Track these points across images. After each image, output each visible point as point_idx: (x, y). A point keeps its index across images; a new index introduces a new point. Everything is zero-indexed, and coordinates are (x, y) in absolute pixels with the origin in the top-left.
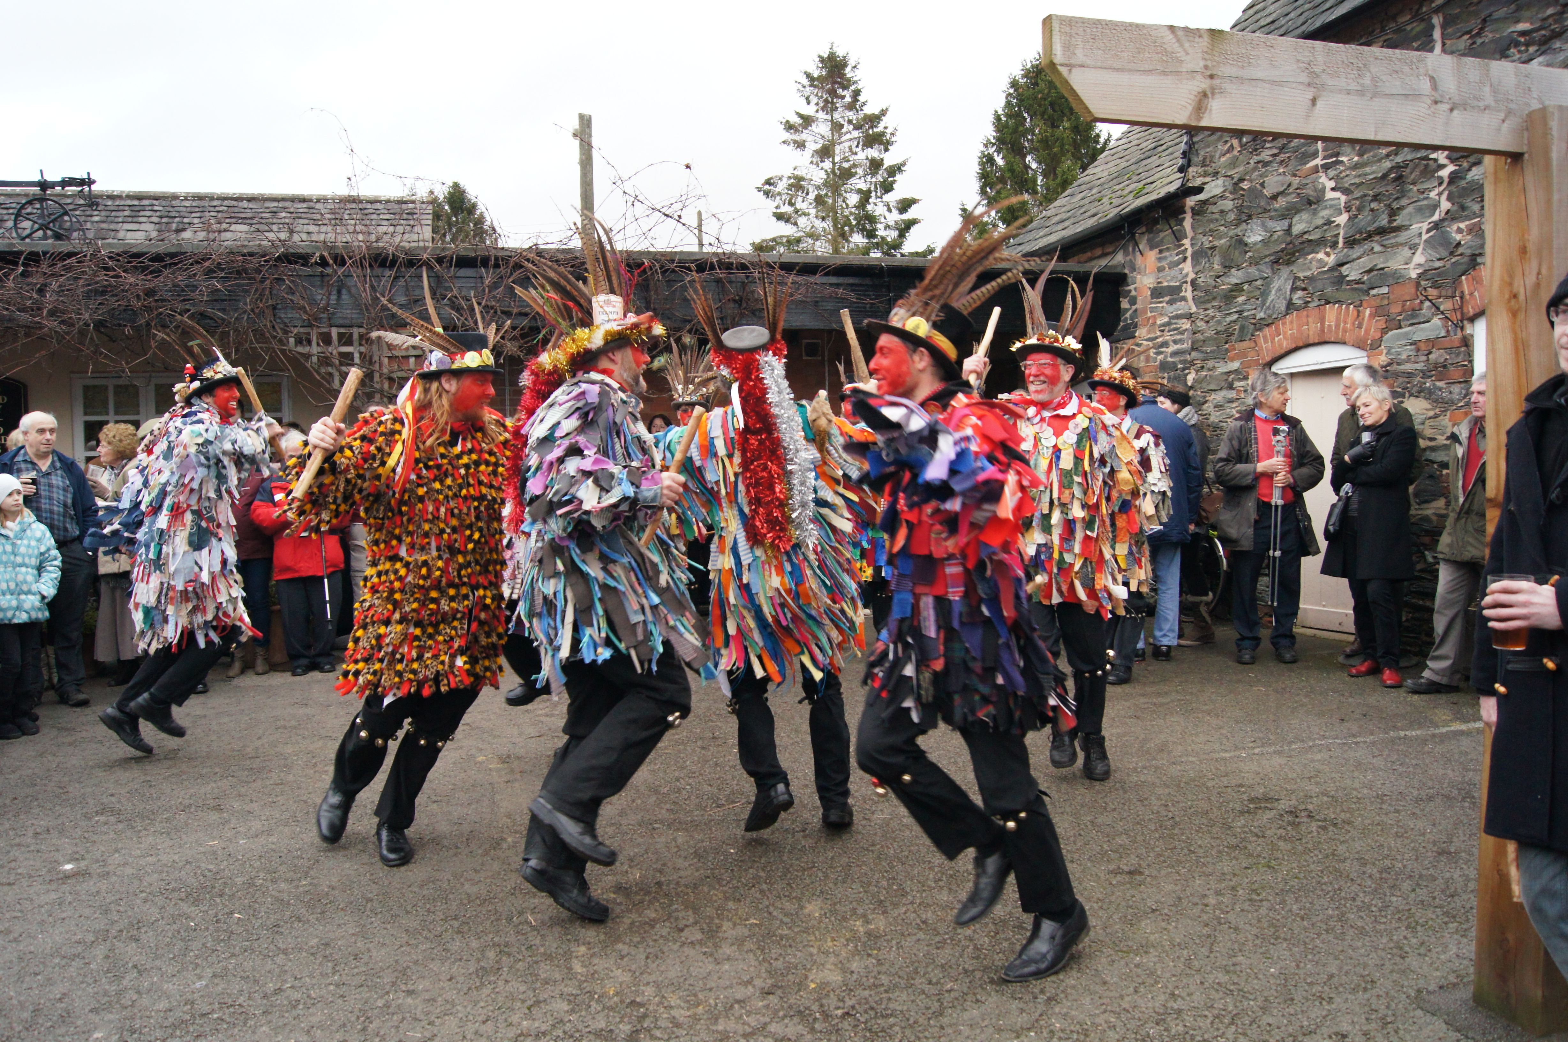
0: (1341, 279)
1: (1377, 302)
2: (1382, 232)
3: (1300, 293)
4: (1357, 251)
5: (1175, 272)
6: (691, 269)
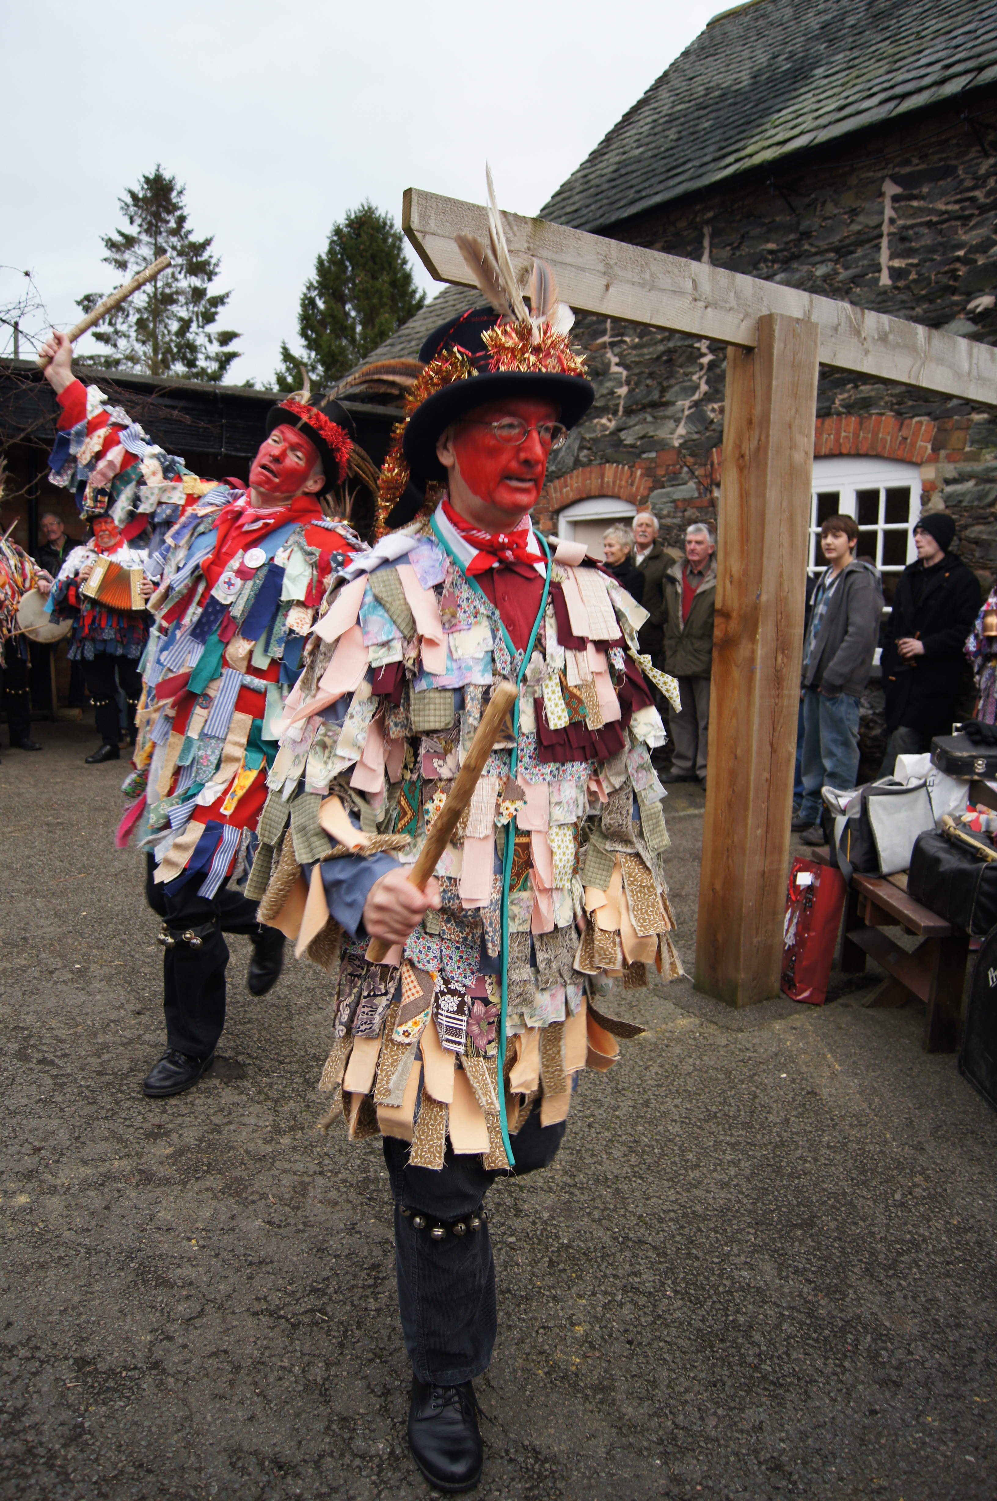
0: (618, 444)
2: (654, 405)
3: (585, 452)
4: (633, 420)
6: (26, 377)
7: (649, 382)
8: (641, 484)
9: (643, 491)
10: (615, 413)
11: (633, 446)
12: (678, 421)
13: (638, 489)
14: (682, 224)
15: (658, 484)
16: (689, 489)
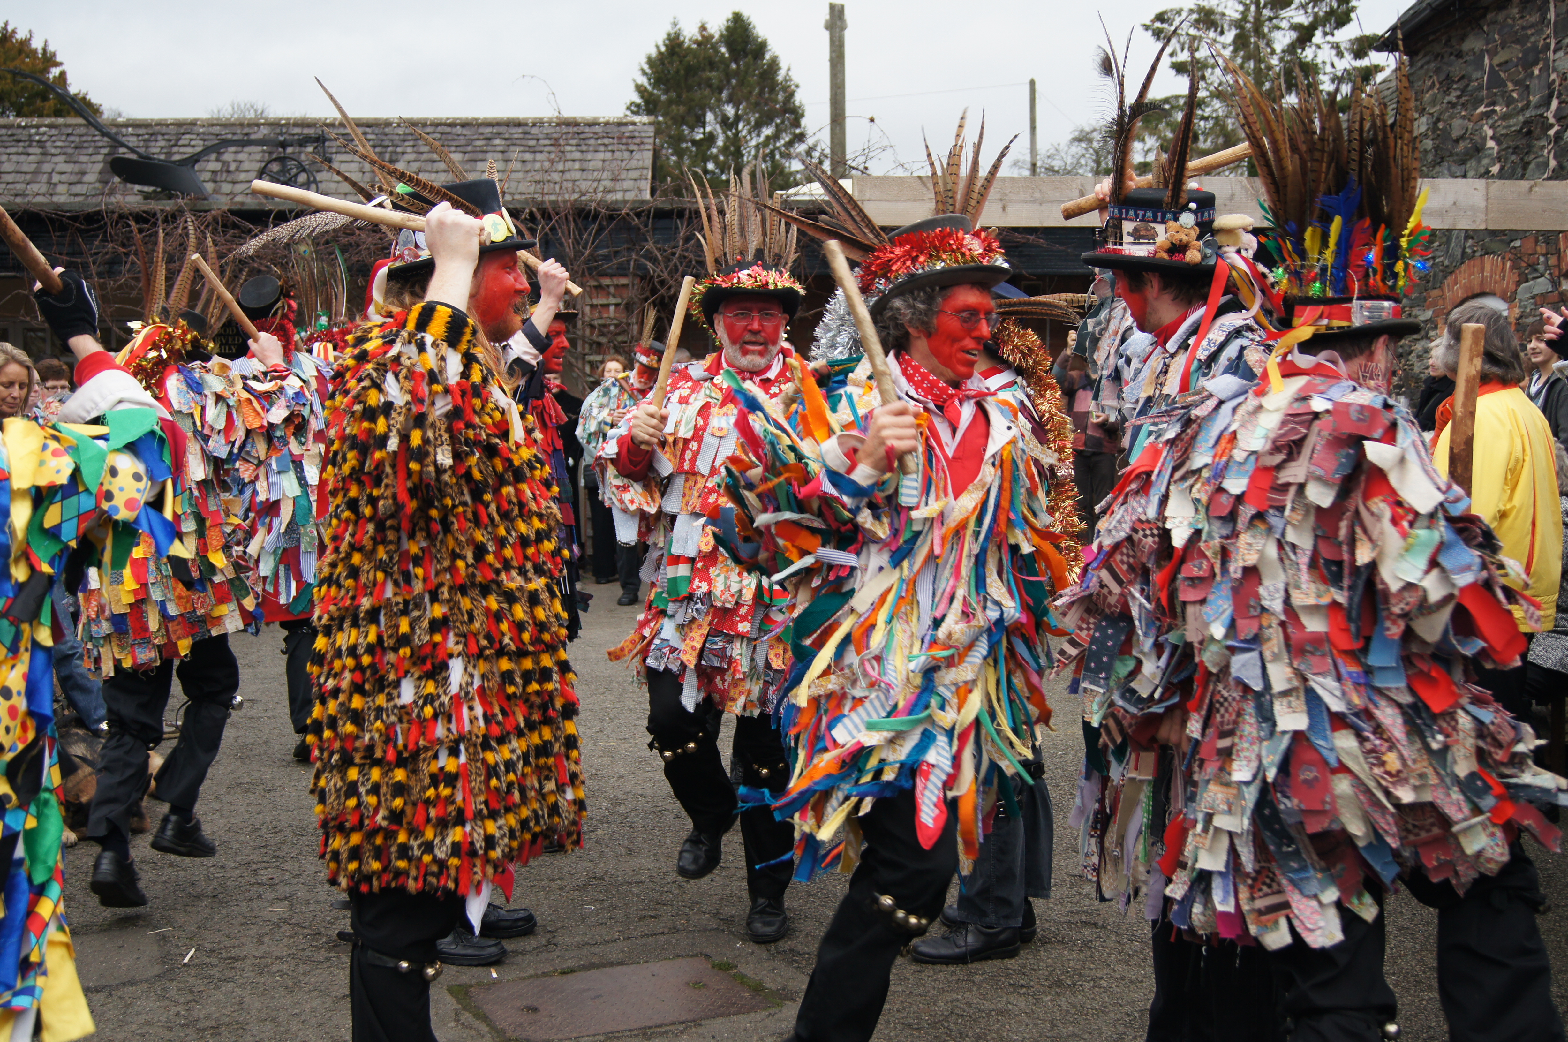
1: (1513, 255)
8: (1511, 278)
9: (1512, 286)
13: (1508, 283)
15: (1523, 278)
16: (1544, 283)
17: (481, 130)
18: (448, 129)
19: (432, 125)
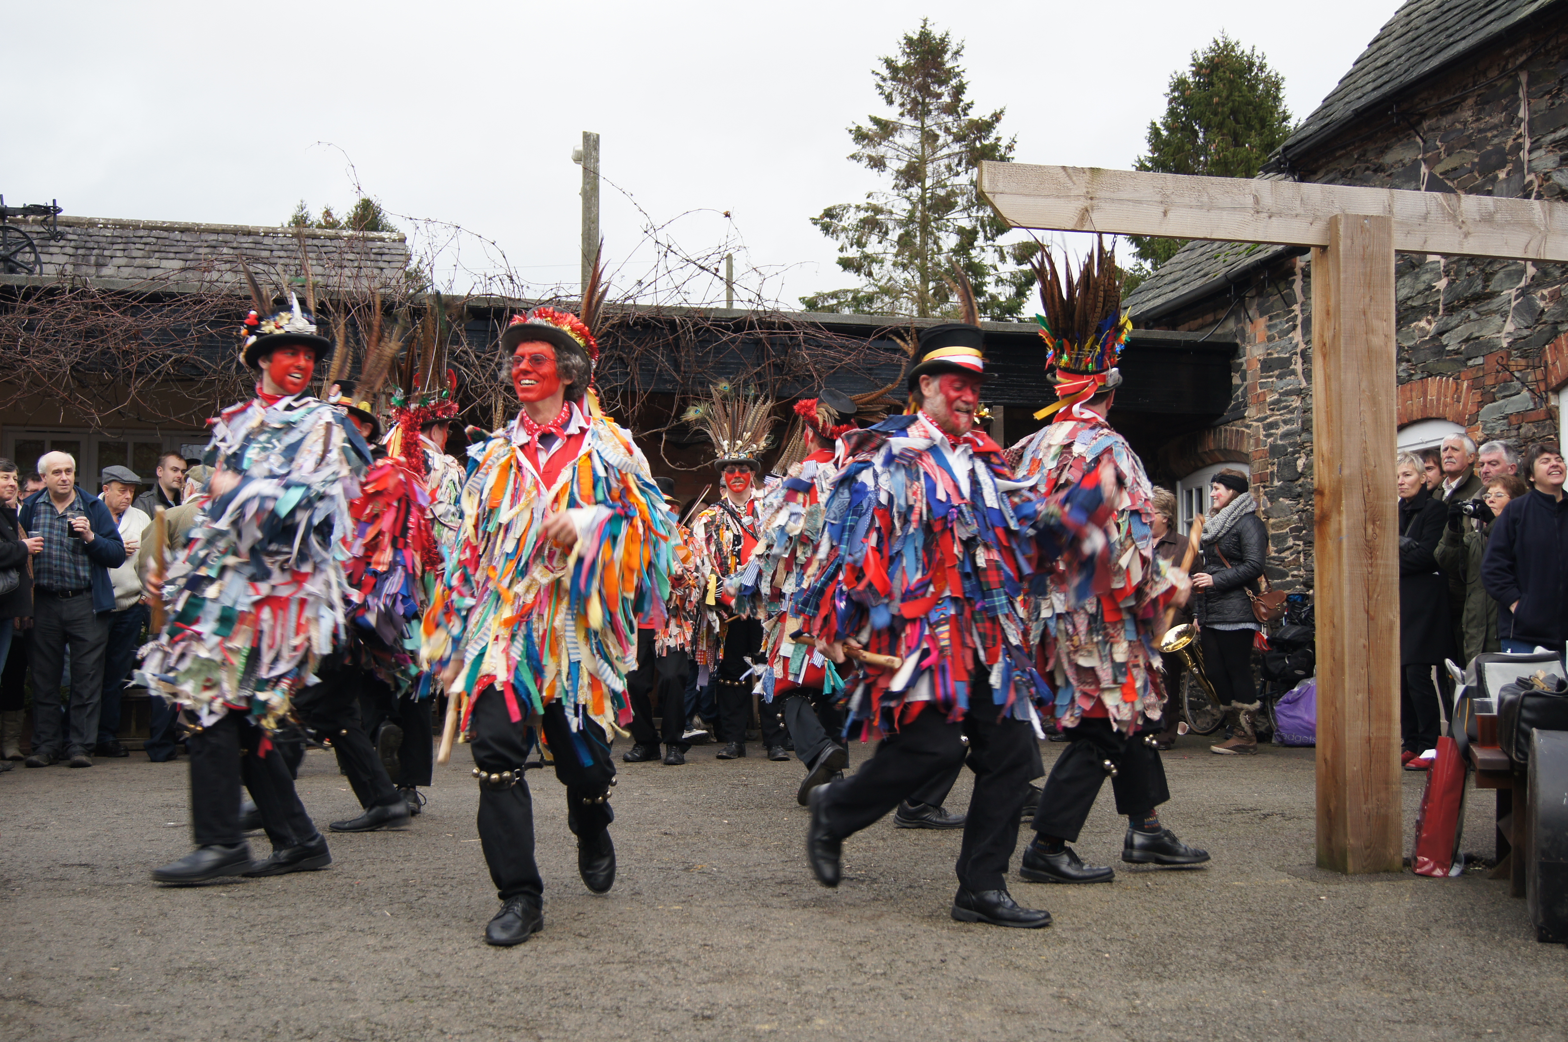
0: (1441, 350)
1: (1471, 374)
2: (1477, 298)
3: (1404, 365)
4: (1455, 320)
5: (1284, 342)
6: (727, 328)
7: (1470, 269)
8: (1469, 399)
9: (1471, 408)
10: (1435, 312)
11: (1457, 352)
12: (1505, 315)
13: (1465, 405)
14: (1493, 74)
15: (1488, 398)
16: (1522, 400)
17: (205, 236)
18: (165, 234)
19: (144, 228)
